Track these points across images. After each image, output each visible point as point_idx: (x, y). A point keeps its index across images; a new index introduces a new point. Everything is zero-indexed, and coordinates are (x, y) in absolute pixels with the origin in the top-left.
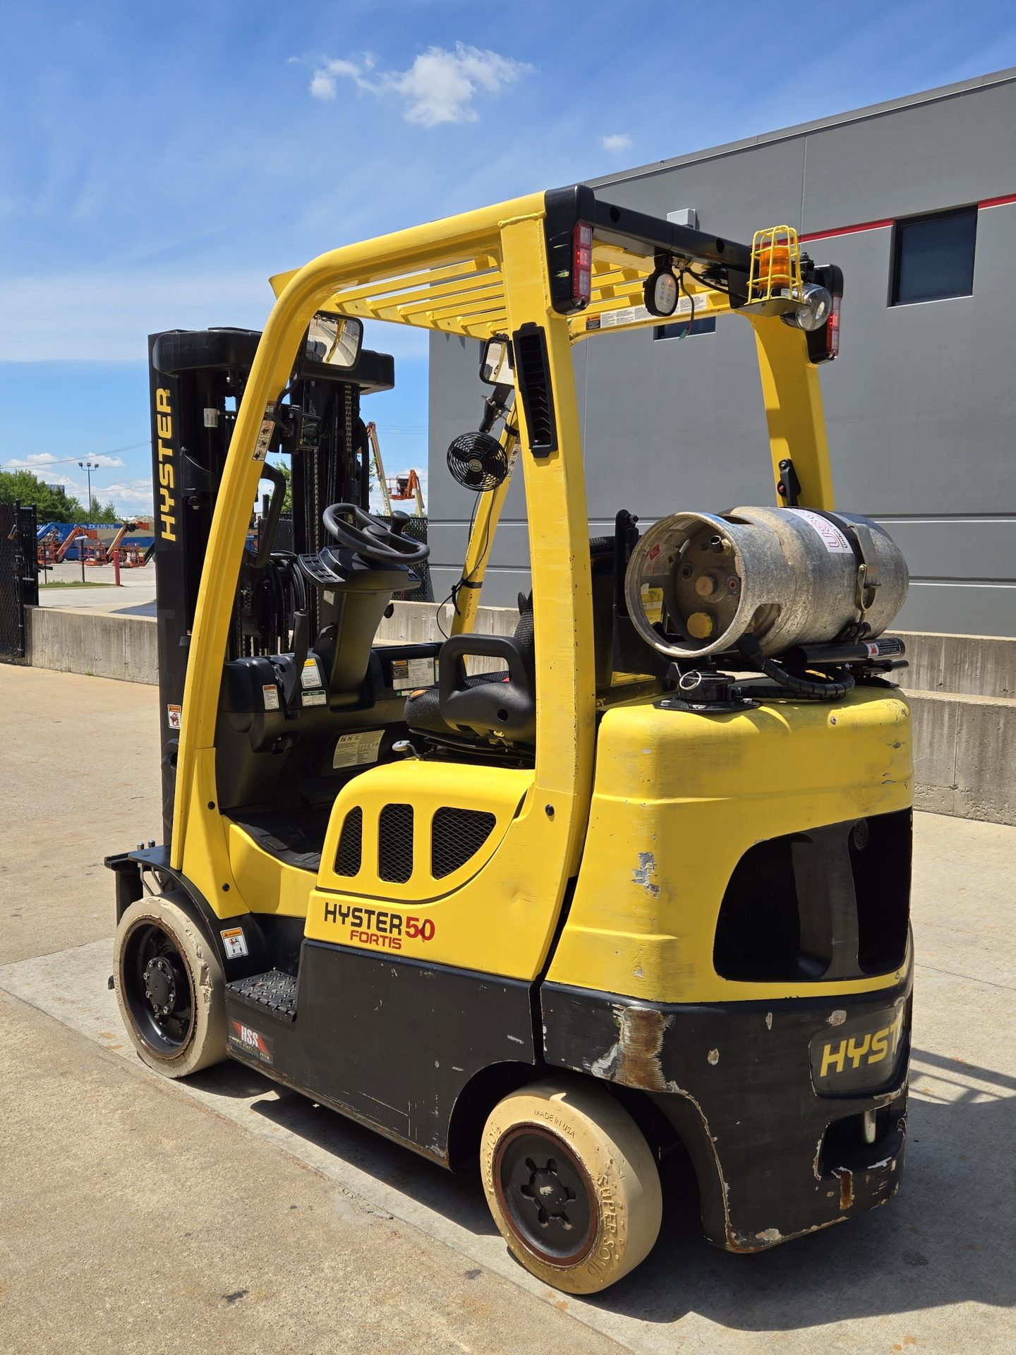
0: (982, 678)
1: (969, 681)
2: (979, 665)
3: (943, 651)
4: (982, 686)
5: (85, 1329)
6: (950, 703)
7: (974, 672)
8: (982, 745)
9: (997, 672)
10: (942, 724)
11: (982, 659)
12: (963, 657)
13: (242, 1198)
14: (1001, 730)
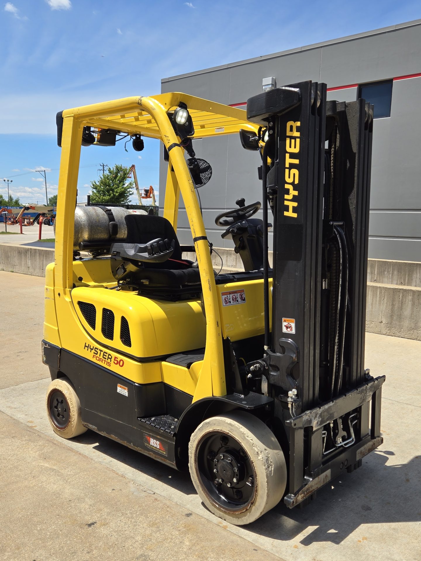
0: (392, 278)
1: (387, 279)
2: (391, 272)
3: (376, 266)
4: (392, 281)
5: (30, 538)
6: (380, 287)
7: (389, 276)
8: (393, 305)
9: (398, 275)
10: (377, 296)
11: (392, 270)
12: (384, 269)
13: (92, 486)
14: (401, 299)
